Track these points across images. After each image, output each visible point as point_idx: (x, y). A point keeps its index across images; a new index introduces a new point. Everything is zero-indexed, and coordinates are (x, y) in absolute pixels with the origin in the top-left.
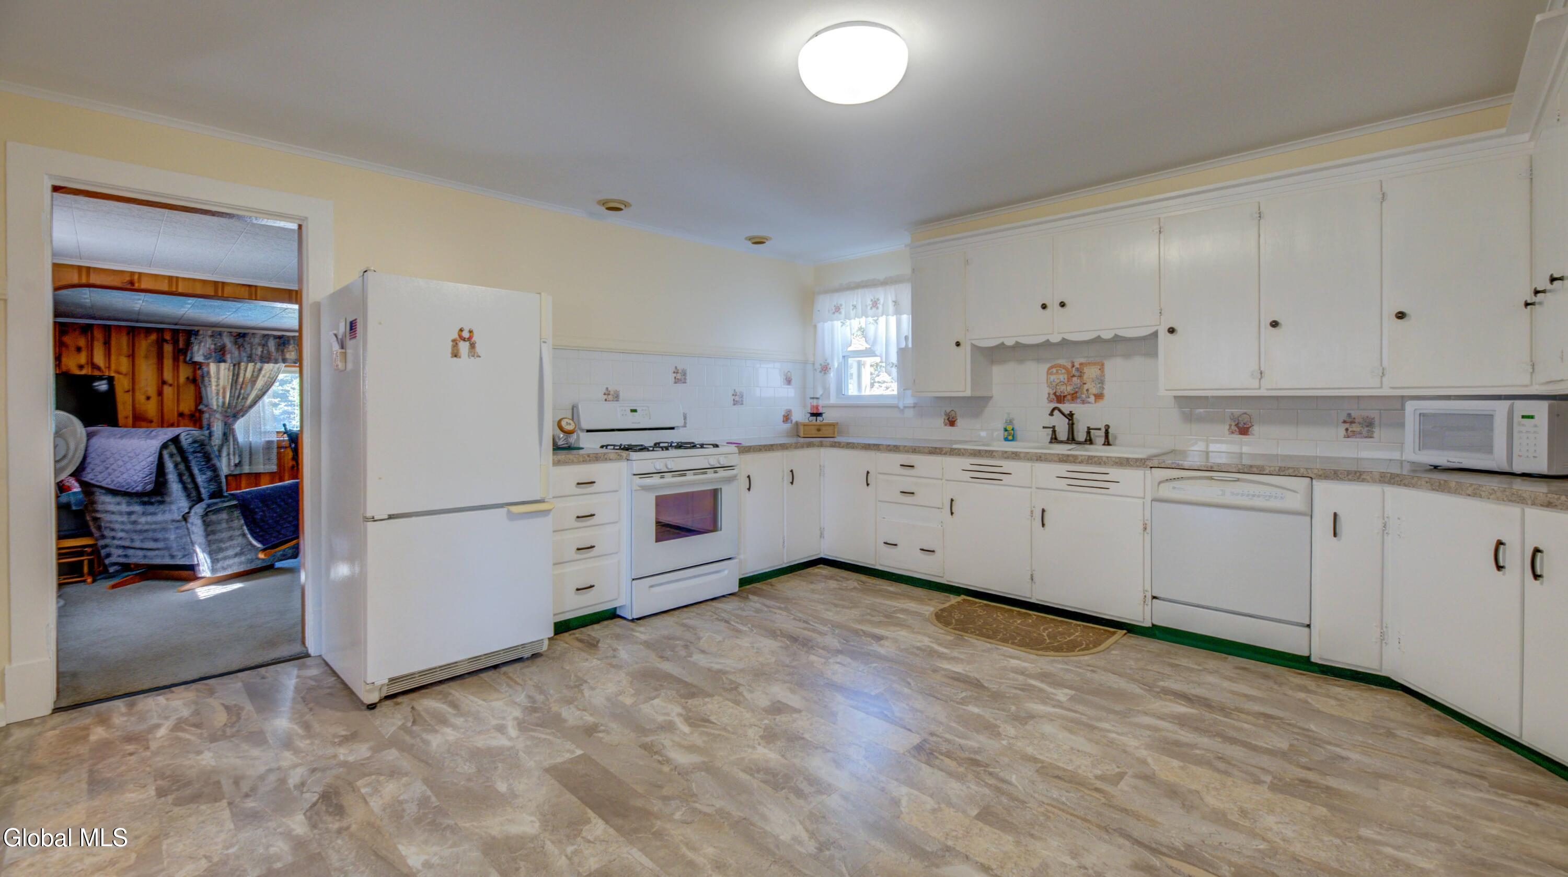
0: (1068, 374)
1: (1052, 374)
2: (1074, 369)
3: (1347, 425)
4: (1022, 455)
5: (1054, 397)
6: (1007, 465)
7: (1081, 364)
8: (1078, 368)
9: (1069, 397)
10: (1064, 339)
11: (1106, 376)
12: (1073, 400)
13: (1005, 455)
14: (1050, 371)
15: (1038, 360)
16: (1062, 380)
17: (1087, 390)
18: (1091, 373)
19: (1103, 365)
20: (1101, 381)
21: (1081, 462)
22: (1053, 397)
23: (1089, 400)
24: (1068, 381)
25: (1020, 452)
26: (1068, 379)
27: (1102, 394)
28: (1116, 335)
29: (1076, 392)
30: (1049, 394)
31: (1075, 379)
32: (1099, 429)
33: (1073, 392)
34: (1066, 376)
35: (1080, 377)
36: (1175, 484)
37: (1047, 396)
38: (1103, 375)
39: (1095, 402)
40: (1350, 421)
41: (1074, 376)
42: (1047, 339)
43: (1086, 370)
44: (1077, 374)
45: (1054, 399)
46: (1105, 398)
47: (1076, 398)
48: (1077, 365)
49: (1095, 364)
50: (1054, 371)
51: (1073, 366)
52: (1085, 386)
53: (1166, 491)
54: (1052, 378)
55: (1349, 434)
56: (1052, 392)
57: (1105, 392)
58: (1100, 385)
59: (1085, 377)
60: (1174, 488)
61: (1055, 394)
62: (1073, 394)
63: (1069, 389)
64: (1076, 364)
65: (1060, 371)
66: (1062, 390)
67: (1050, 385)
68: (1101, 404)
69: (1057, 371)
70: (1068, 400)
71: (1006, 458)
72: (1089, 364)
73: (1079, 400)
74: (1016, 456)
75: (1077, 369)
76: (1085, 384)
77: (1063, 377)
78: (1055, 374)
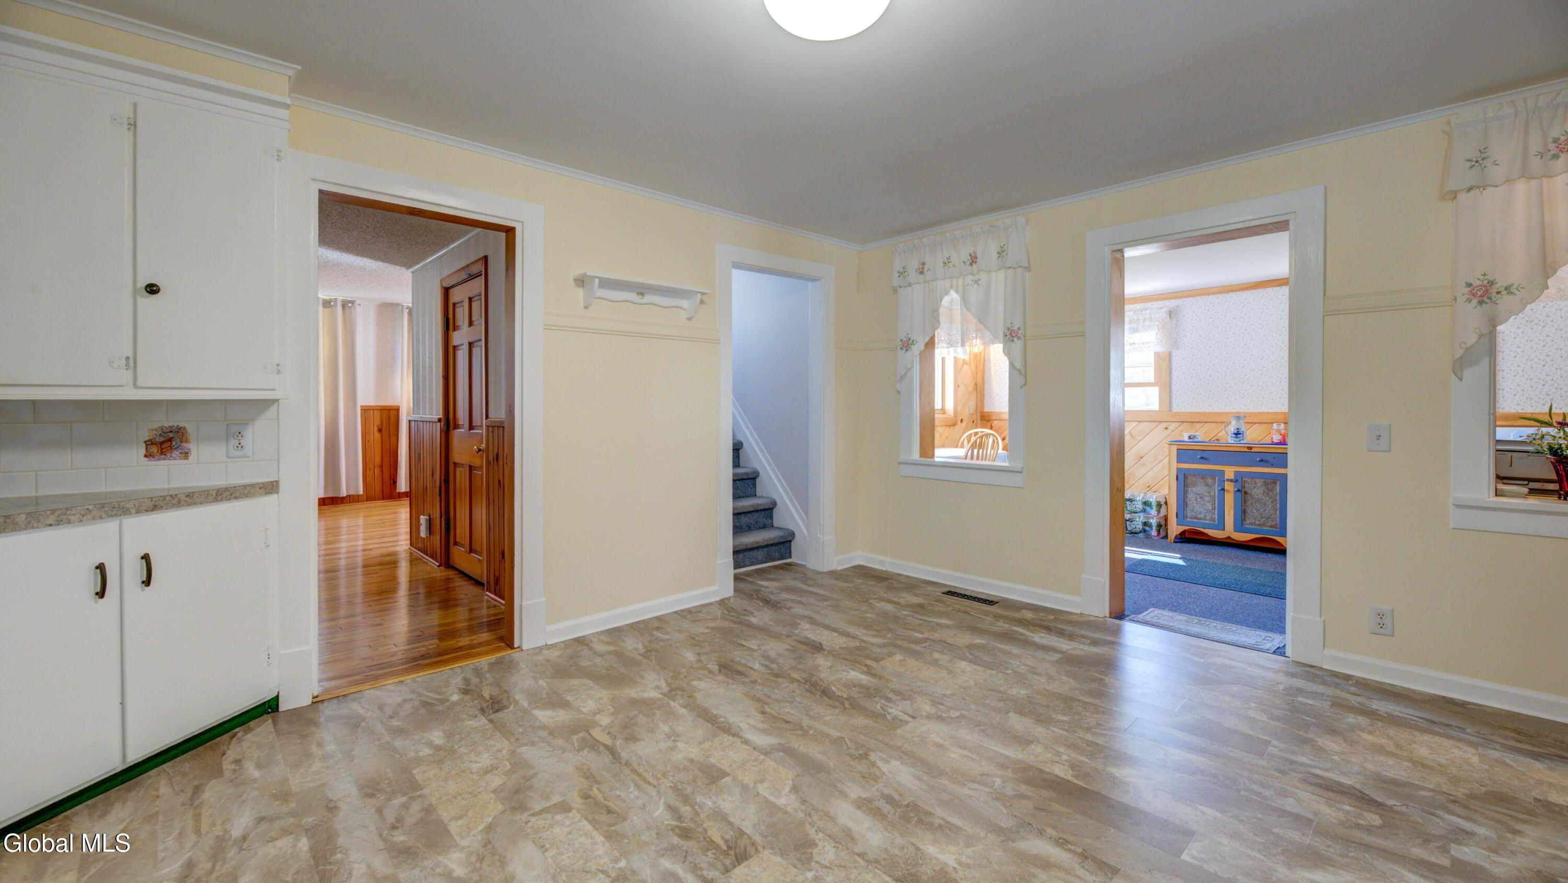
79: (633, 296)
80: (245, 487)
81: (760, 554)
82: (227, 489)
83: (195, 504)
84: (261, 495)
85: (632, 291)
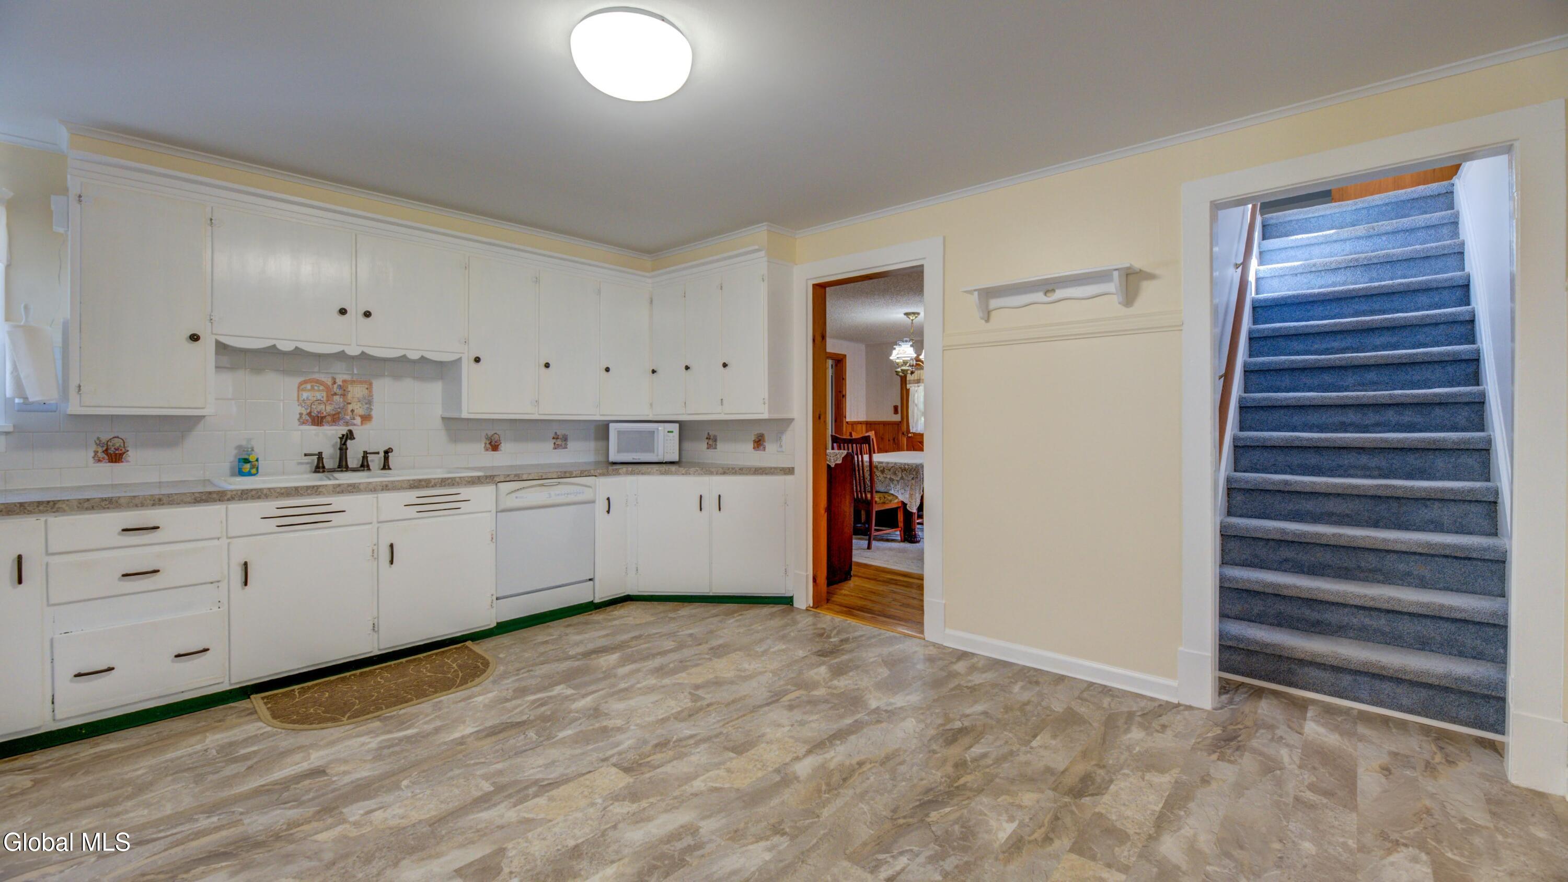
0: (327, 392)
1: (304, 390)
2: (335, 386)
3: (554, 440)
4: (362, 487)
5: (308, 418)
6: (338, 502)
7: (344, 381)
8: (340, 385)
9: (329, 419)
10: (363, 353)
11: (375, 397)
12: (334, 421)
13: (338, 489)
14: (303, 386)
15: (285, 372)
16: (319, 397)
17: (352, 411)
18: (357, 392)
19: (371, 384)
20: (368, 401)
21: (434, 486)
22: (305, 417)
23: (355, 422)
24: (328, 400)
25: (360, 484)
26: (327, 396)
27: (369, 415)
28: (422, 356)
29: (339, 413)
30: (301, 414)
31: (336, 398)
32: (378, 453)
33: (334, 413)
34: (324, 394)
35: (344, 395)
36: (518, 494)
37: (298, 416)
38: (371, 395)
39: (362, 424)
40: (556, 437)
41: (335, 394)
42: (341, 350)
43: (350, 388)
44: (339, 392)
45: (307, 420)
46: (373, 419)
47: (339, 419)
48: (339, 382)
49: (361, 382)
50: (309, 386)
51: (335, 383)
52: (349, 406)
53: (512, 502)
54: (305, 395)
55: (556, 447)
56: (305, 412)
57: (374, 413)
58: (367, 406)
59: (350, 396)
60: (517, 497)
61: (309, 414)
62: (334, 415)
63: (329, 409)
64: (337, 381)
65: (316, 388)
66: (318, 410)
67: (301, 402)
68: (367, 426)
69: (312, 386)
70: (328, 422)
71: (338, 493)
72: (353, 382)
73: (341, 422)
74: (354, 488)
75: (340, 387)
76: (350, 403)
77: (321, 395)
78: (309, 390)
79: (1039, 296)
80: (771, 468)
81: (1406, 696)
82: (761, 469)
83: (743, 474)
84: (782, 475)
85: (1037, 291)
